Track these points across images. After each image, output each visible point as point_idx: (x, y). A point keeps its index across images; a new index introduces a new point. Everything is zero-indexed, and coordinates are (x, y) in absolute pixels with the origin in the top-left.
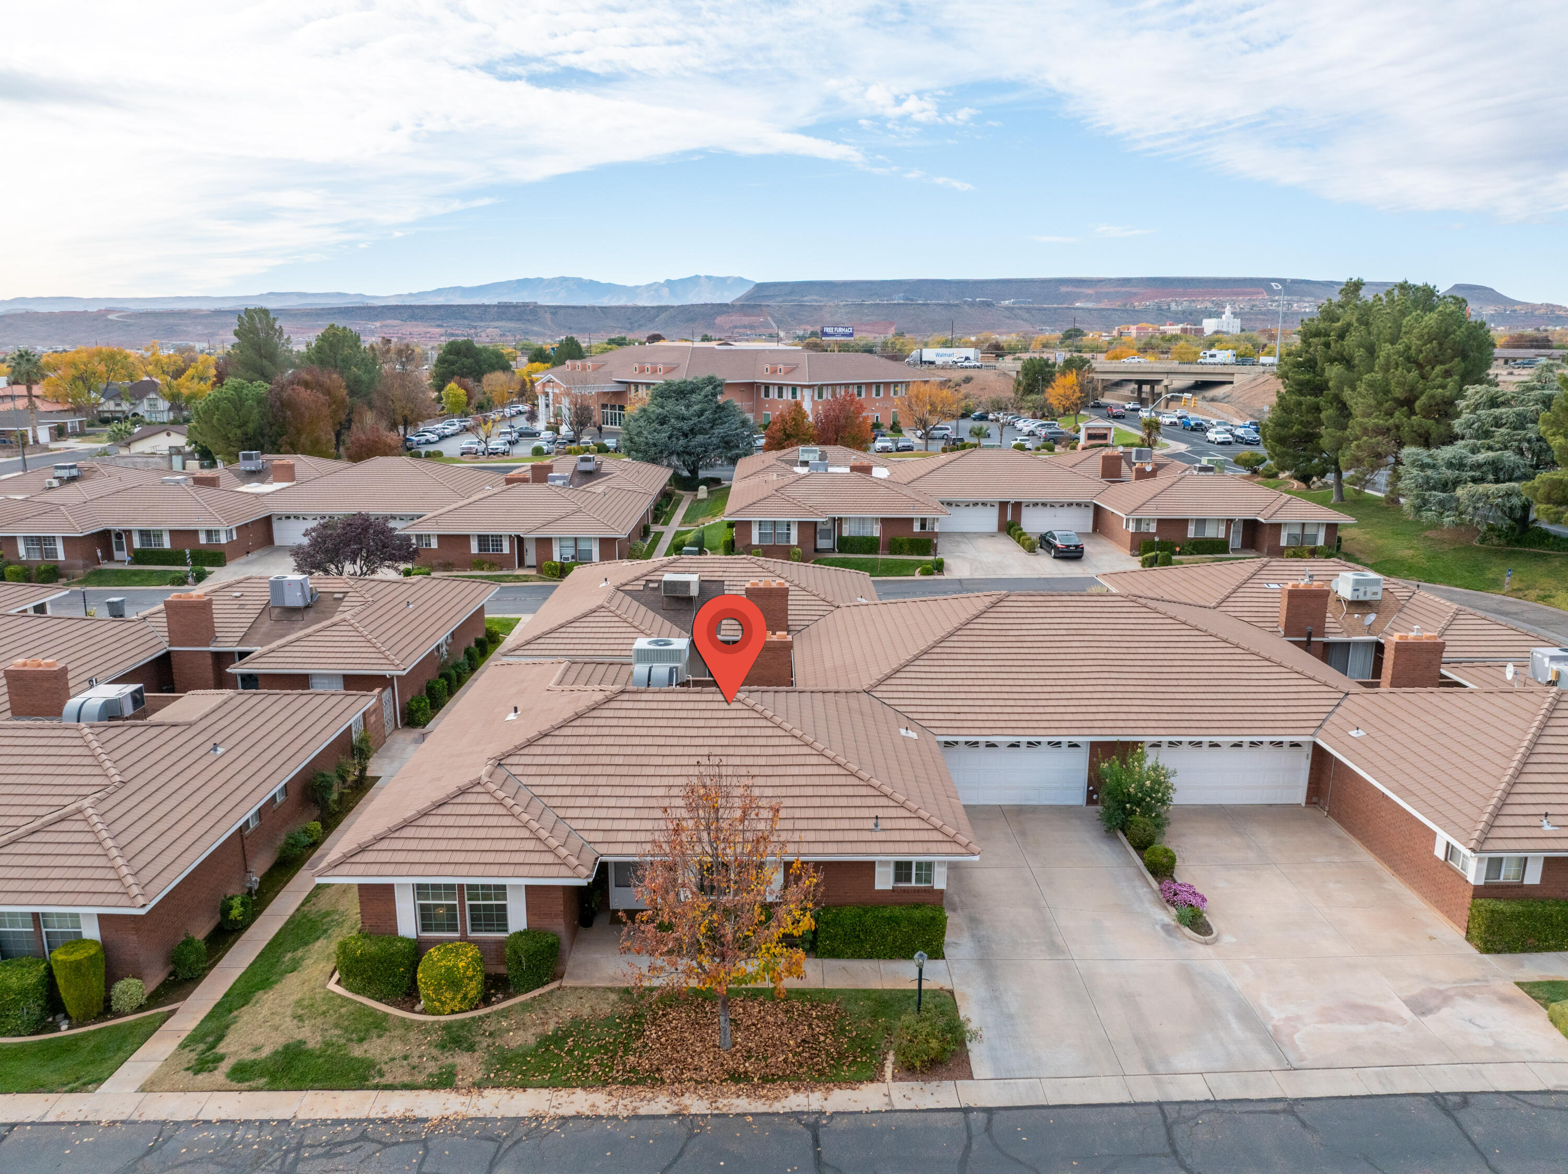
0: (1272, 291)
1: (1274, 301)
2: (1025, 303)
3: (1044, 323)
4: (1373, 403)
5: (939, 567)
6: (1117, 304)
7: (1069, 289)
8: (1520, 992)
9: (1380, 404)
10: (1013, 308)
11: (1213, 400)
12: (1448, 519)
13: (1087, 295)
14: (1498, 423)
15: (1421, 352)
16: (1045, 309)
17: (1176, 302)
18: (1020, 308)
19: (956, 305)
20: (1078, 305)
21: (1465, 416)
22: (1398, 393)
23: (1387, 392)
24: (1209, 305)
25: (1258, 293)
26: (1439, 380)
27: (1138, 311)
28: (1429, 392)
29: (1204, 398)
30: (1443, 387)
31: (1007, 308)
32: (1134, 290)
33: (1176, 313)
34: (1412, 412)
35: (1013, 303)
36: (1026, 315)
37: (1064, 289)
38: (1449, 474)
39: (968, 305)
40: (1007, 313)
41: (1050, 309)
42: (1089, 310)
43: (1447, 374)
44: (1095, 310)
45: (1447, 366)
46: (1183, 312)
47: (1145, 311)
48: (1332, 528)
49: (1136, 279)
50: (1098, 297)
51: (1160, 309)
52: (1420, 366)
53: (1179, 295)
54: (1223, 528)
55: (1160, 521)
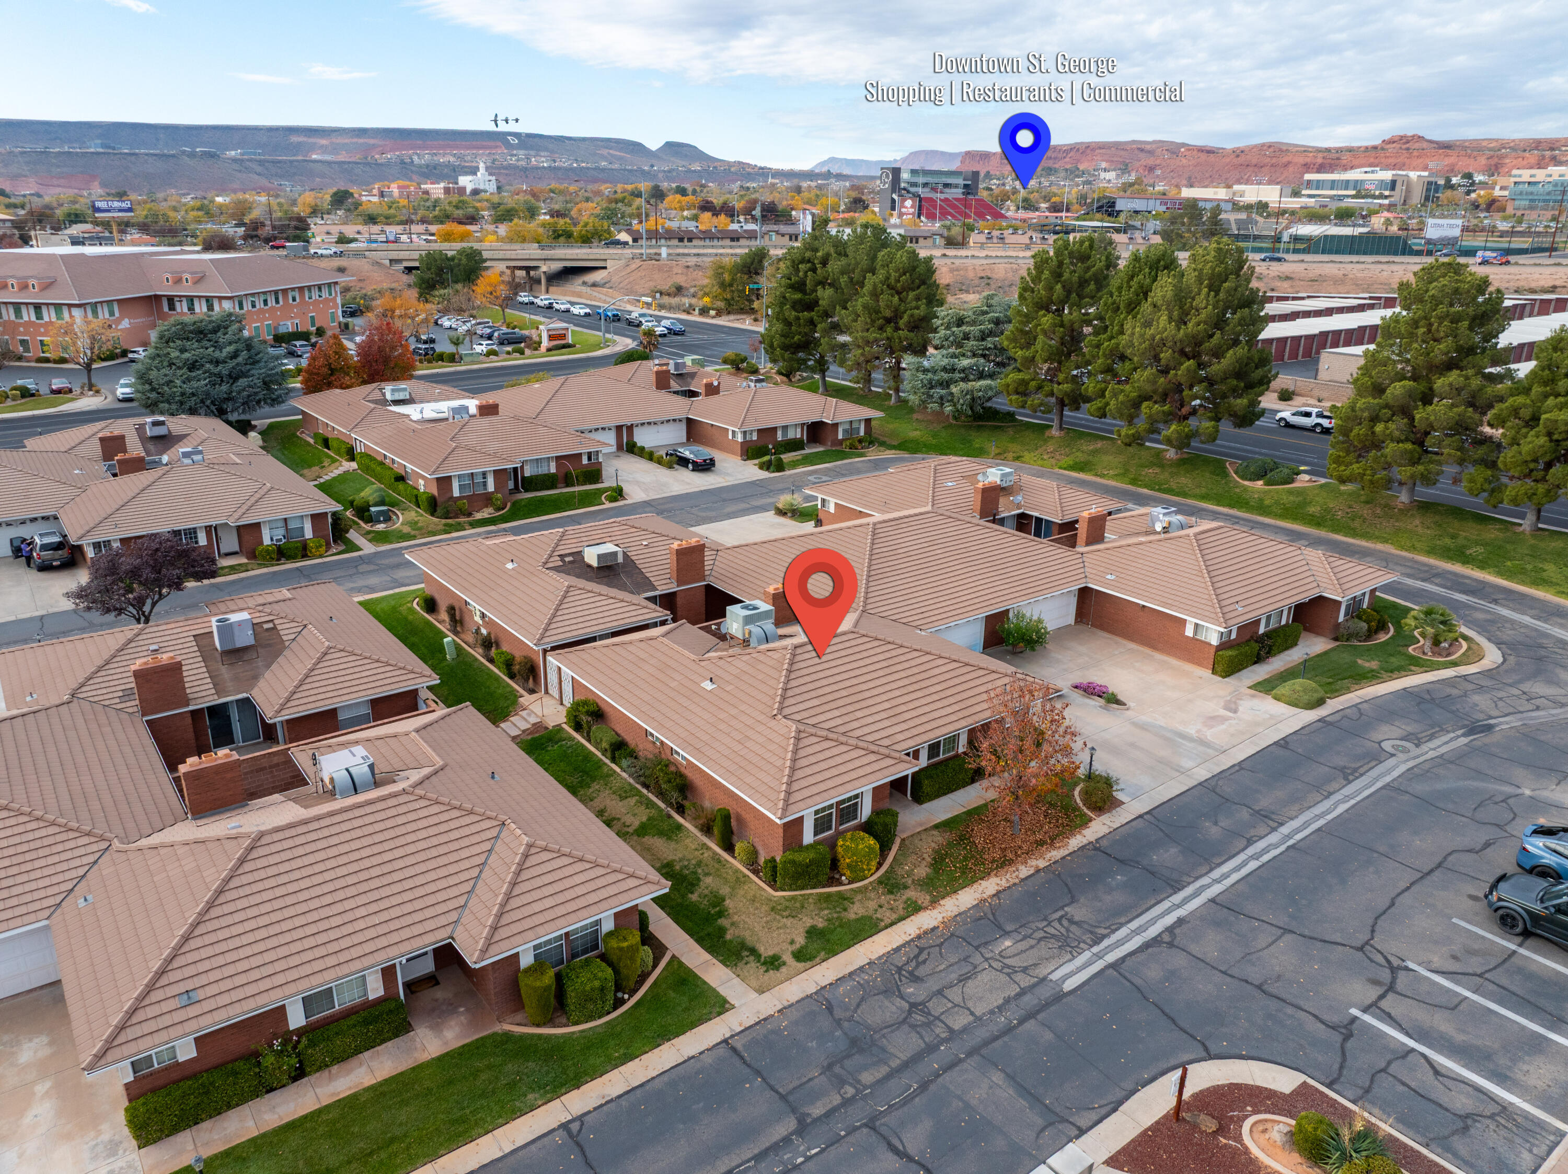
0: (509, 145)
1: (512, 155)
2: (255, 154)
3: (281, 177)
4: (869, 320)
5: (618, 493)
6: (357, 158)
7: (301, 139)
8: (1252, 692)
9: (873, 321)
10: (242, 160)
11: (594, 285)
12: (948, 409)
13: (322, 146)
14: (966, 337)
15: (899, 281)
16: (280, 162)
17: (418, 155)
18: (250, 160)
19: (173, 156)
20: (314, 157)
21: (942, 332)
22: (888, 313)
23: (877, 312)
24: (452, 159)
25: (497, 147)
26: (914, 304)
27: (381, 165)
28: (908, 312)
29: (584, 283)
30: (918, 308)
31: (235, 160)
32: (372, 141)
33: (420, 166)
34: (897, 329)
35: (242, 154)
36: (259, 169)
37: (295, 139)
38: (946, 376)
39: (188, 156)
40: (236, 166)
41: (285, 162)
42: (329, 163)
43: (918, 299)
44: (335, 163)
45: (917, 292)
46: (427, 166)
47: (388, 164)
48: (868, 421)
49: (372, 129)
50: (335, 150)
51: (403, 162)
52: (898, 293)
53: (420, 148)
54: (799, 430)
55: (759, 431)
